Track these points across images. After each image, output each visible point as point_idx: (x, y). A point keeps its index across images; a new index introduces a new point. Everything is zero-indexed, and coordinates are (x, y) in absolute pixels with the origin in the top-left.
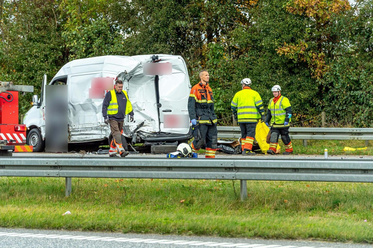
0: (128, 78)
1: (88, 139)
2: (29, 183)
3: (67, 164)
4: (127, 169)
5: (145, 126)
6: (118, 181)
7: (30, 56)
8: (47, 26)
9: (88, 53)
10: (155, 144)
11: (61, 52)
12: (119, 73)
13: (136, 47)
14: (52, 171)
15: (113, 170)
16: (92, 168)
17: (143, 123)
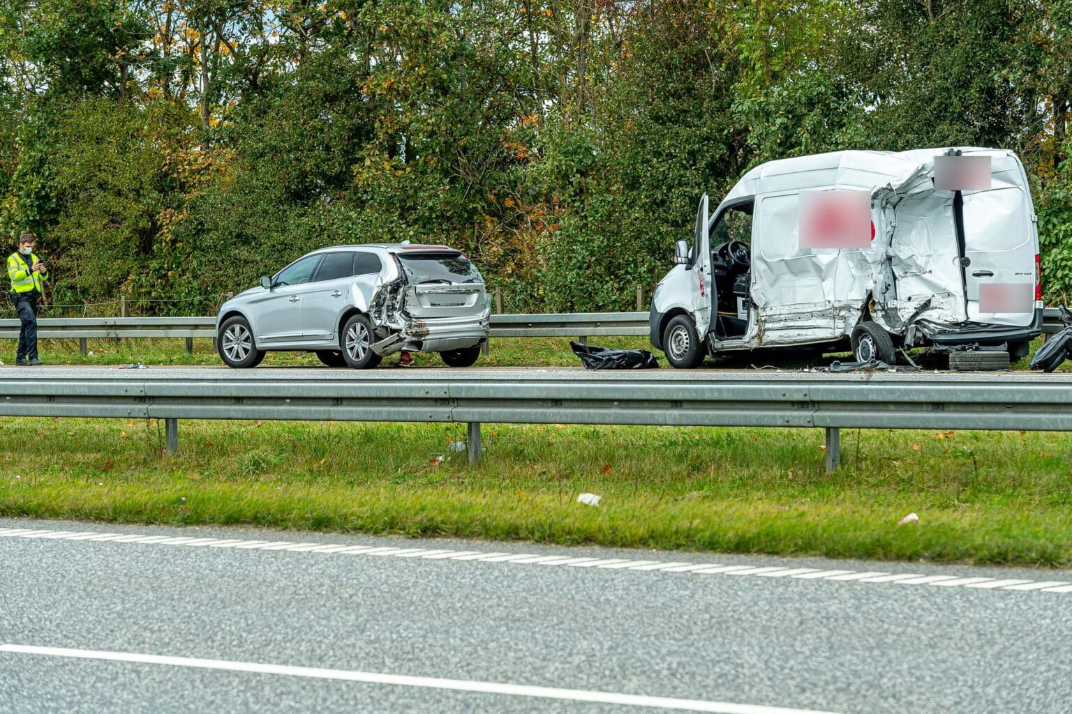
0: (894, 200)
1: (803, 338)
2: (730, 440)
3: (832, 398)
4: (979, 408)
5: (933, 309)
6: (941, 436)
7: (658, 154)
8: (694, 89)
9: (786, 147)
10: (957, 350)
11: (725, 144)
12: (875, 190)
13: (897, 133)
14: (795, 413)
15: (943, 410)
16: (892, 407)
17: (929, 301)
